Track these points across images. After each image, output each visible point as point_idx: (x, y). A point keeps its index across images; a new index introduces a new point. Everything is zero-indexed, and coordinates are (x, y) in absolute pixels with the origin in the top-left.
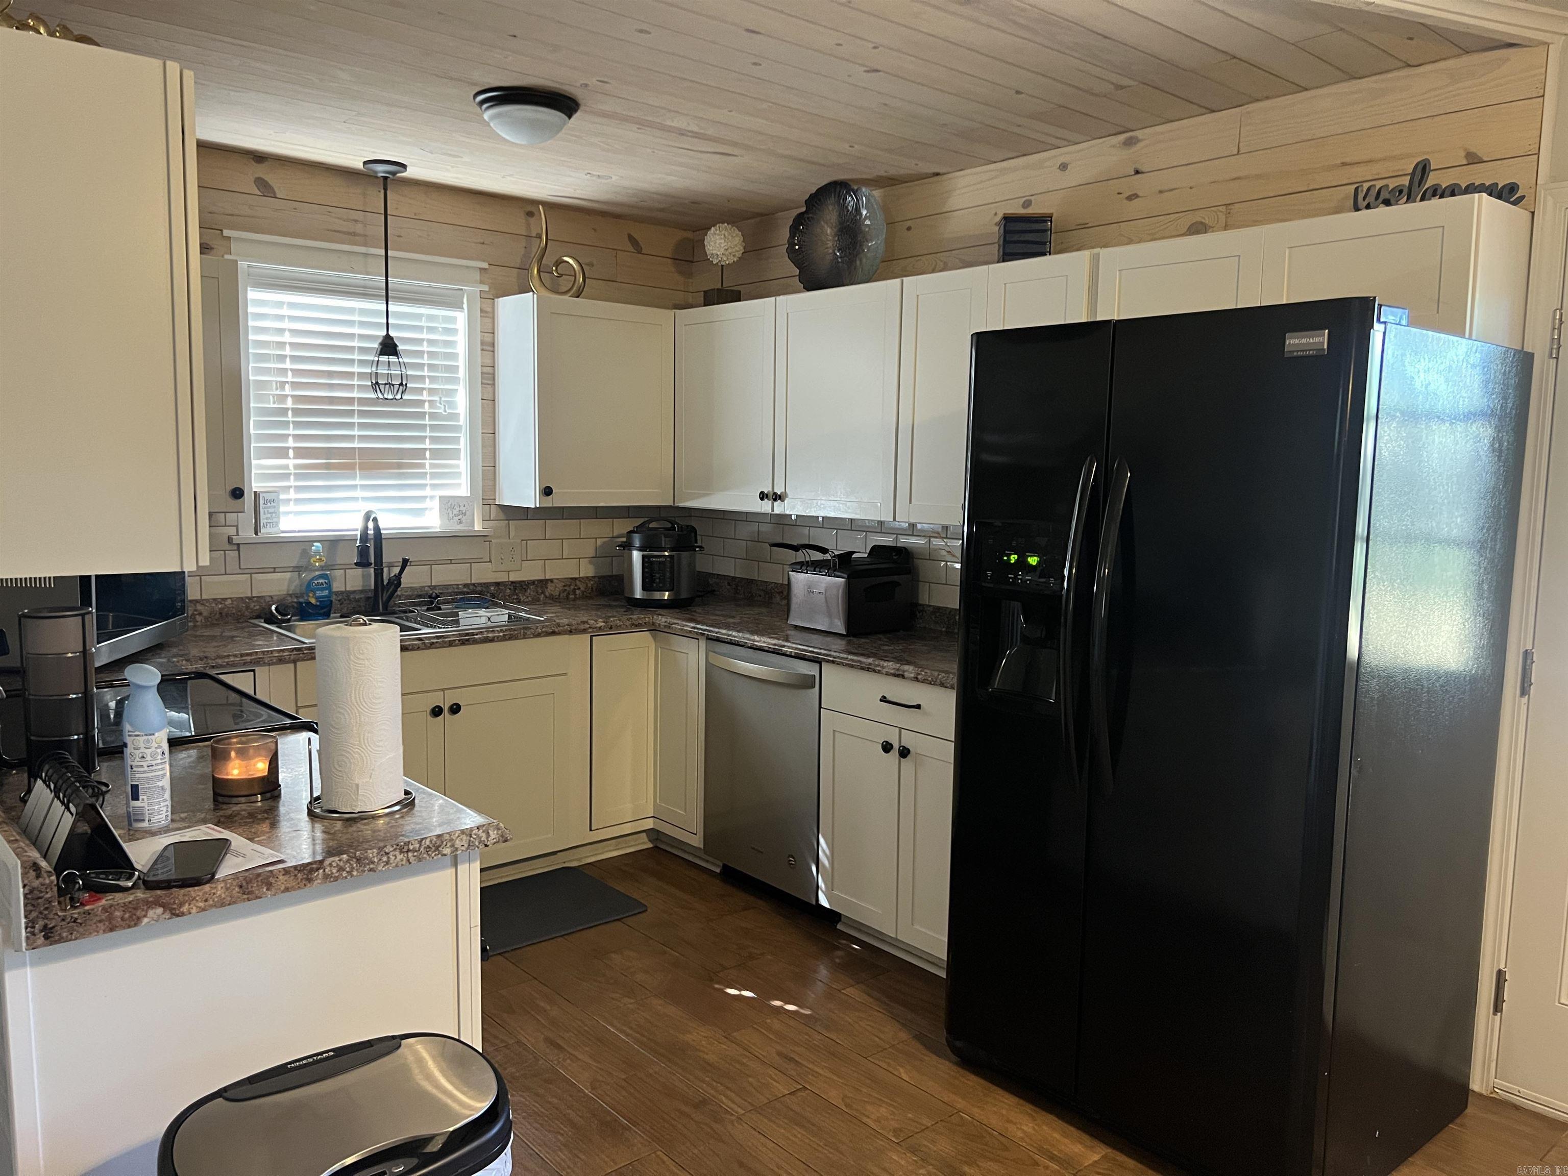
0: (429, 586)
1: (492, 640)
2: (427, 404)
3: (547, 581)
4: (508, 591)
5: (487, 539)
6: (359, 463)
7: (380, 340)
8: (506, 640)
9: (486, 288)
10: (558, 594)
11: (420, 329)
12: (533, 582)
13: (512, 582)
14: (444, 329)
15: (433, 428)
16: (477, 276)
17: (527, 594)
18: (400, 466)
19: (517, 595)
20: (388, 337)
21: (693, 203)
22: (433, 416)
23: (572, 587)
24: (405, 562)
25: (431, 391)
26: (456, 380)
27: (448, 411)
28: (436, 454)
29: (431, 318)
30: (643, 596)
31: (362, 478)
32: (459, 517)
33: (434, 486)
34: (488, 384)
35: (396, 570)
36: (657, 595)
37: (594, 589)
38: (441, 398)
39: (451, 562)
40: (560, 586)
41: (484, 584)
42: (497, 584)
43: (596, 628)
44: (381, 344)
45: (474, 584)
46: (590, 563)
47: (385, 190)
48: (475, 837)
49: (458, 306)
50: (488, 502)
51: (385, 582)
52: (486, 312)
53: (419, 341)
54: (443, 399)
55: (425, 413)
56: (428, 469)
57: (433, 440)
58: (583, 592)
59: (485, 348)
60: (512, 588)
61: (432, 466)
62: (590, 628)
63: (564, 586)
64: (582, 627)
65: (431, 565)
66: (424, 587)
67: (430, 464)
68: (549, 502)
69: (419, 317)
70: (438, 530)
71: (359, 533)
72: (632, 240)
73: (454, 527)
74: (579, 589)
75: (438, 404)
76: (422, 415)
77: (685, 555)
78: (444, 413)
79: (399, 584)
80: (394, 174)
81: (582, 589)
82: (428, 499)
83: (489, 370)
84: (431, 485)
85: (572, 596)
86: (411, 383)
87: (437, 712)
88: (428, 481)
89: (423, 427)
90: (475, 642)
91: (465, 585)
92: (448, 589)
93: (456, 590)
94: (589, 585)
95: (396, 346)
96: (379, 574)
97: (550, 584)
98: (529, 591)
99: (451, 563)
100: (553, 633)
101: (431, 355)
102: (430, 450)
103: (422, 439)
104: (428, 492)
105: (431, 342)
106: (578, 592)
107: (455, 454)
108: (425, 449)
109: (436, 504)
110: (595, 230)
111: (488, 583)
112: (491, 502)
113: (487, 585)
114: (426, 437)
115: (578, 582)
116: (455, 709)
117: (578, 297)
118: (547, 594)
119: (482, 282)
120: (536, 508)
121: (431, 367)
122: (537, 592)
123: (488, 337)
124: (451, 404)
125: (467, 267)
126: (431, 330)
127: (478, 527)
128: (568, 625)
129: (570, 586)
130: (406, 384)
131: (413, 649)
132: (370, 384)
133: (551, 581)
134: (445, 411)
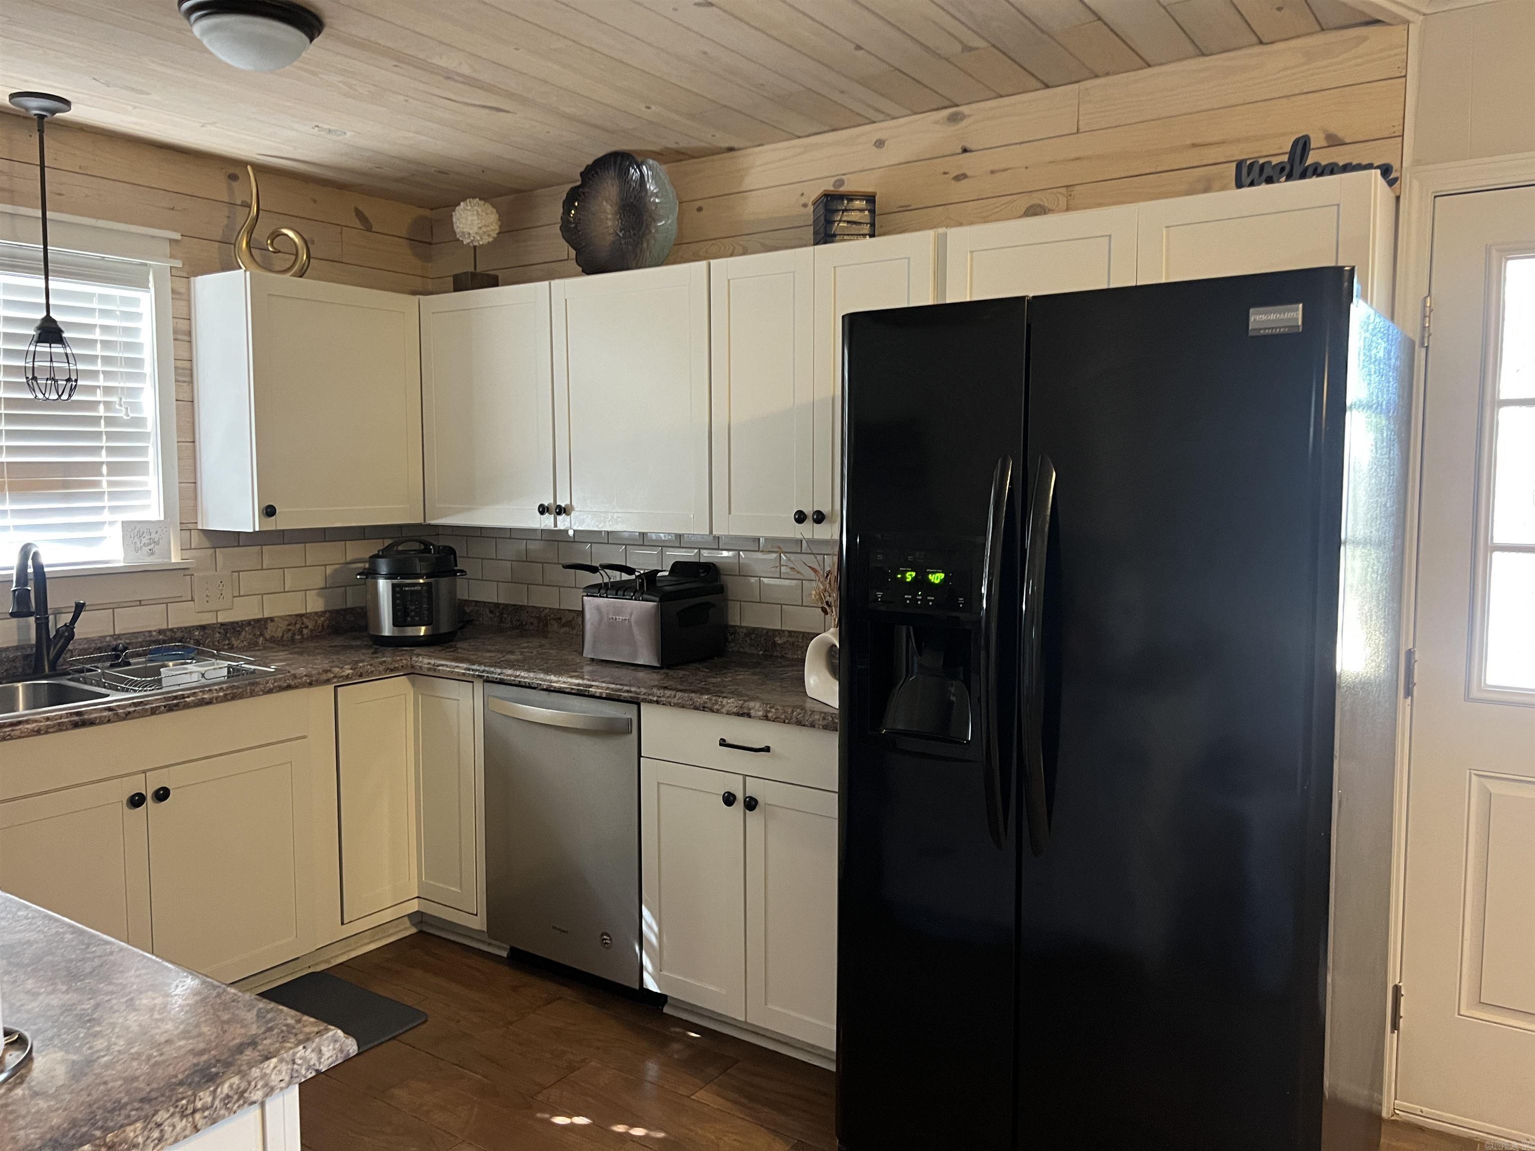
0: (111, 636)
1: (209, 702)
2: (102, 407)
3: (266, 620)
4: (218, 635)
5: (187, 572)
6: (9, 483)
7: (38, 324)
8: (228, 700)
9: (178, 264)
10: (280, 635)
11: (90, 311)
12: (249, 623)
13: (222, 624)
14: (123, 313)
15: (110, 436)
16: (166, 248)
17: (242, 637)
18: (65, 485)
19: (229, 639)
20: (48, 319)
21: (440, 172)
22: (110, 421)
23: (298, 626)
24: (79, 608)
25: (107, 390)
26: (140, 377)
27: (131, 415)
28: (115, 469)
29: (103, 298)
30: (393, 631)
31: (13, 501)
32: (150, 547)
33: (113, 509)
34: (184, 382)
35: (66, 618)
36: (410, 631)
37: (325, 627)
38: (121, 399)
39: (140, 603)
40: (283, 625)
41: (186, 628)
42: (203, 628)
43: (342, 677)
44: (39, 328)
45: (172, 630)
46: (319, 595)
47: (41, 131)
49: (144, 285)
50: (187, 526)
51: (52, 634)
52: (179, 293)
53: (90, 327)
54: (123, 400)
55: (101, 417)
56: (105, 487)
57: (111, 450)
58: (311, 631)
59: (179, 337)
60: (222, 631)
61: (110, 484)
62: (335, 677)
63: (289, 625)
64: (324, 677)
65: (113, 609)
66: (105, 637)
67: (108, 481)
68: (272, 524)
69: (89, 296)
70: (122, 564)
71: (14, 572)
72: (359, 214)
73: (144, 560)
74: (307, 627)
75: (117, 407)
76: (96, 420)
77: (444, 582)
78: (125, 418)
79: (72, 635)
80: (53, 112)
81: (310, 627)
82: (107, 525)
83: (187, 364)
84: (110, 507)
85: (298, 637)
86: (83, 379)
87: (137, 801)
88: (106, 502)
89: (97, 435)
90: (187, 706)
91: (160, 632)
92: (137, 638)
93: (148, 639)
94: (320, 622)
95: (60, 331)
96: (42, 626)
97: (270, 625)
98: (244, 633)
99: (140, 605)
100: (289, 687)
101: (106, 344)
102: (108, 463)
103: (96, 450)
104: (106, 516)
105: (105, 328)
106: (305, 631)
107: (140, 468)
108: (102, 463)
109: (118, 530)
110: (315, 201)
111: (190, 627)
112: (191, 526)
113: (189, 630)
114: (102, 447)
115: (305, 620)
116: (162, 795)
117: (301, 276)
118: (268, 637)
119: (172, 256)
120: (255, 532)
121: (106, 360)
122: (254, 635)
123: (183, 325)
124: (135, 407)
125: (153, 237)
126: (104, 313)
127: (175, 558)
128: (306, 676)
129: (295, 624)
130: (76, 381)
131: (101, 723)
132: (25, 380)
133: (272, 619)
134: (128, 415)
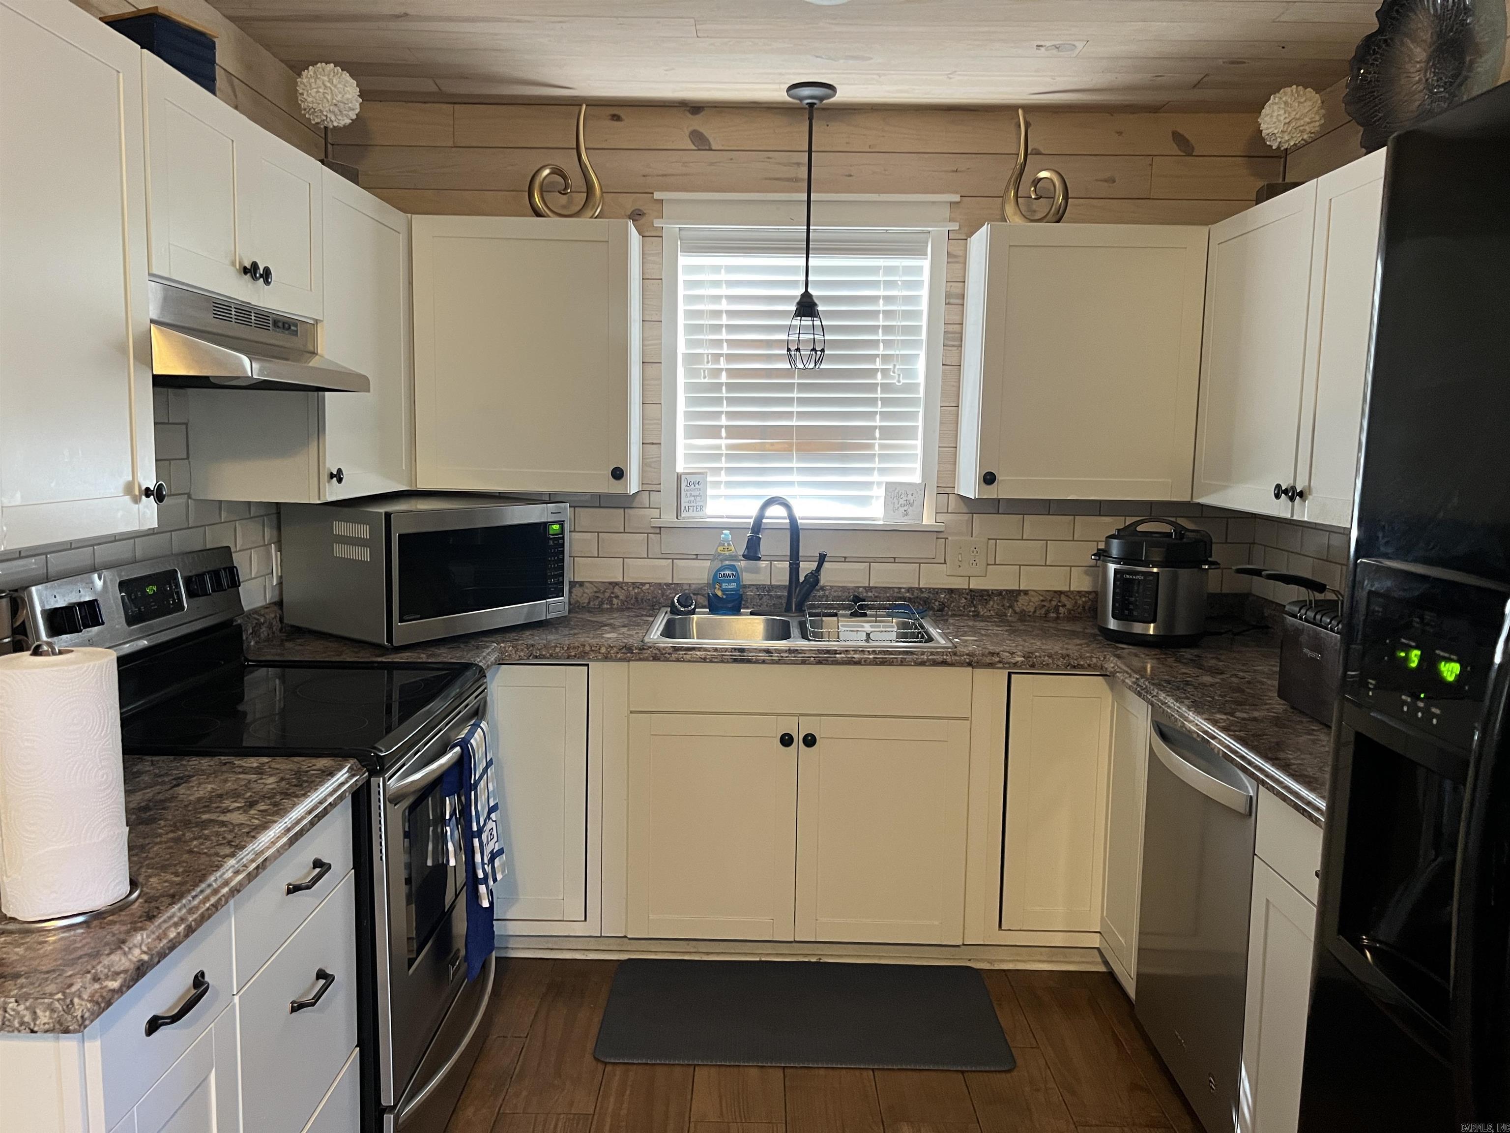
0: (865, 588)
1: (858, 663)
2: (879, 375)
3: (1019, 592)
4: (963, 601)
5: (941, 535)
6: (797, 444)
7: (798, 300)
8: (877, 664)
9: (955, 226)
10: (1032, 610)
11: (874, 284)
12: (1000, 593)
13: (971, 590)
14: (904, 282)
15: (885, 402)
16: (946, 212)
17: (989, 606)
18: (843, 447)
19: (975, 606)
20: (806, 295)
22: (886, 387)
23: (1054, 603)
24: (822, 558)
25: (886, 358)
26: (915, 344)
27: (902, 381)
28: (887, 432)
29: (889, 270)
31: (799, 460)
32: (906, 508)
33: (882, 471)
34: (953, 346)
35: (814, 566)
37: (1087, 608)
38: (895, 366)
39: (894, 560)
40: (1036, 599)
41: (934, 589)
42: (951, 591)
43: (1009, 663)
44: (798, 303)
45: (920, 589)
46: (1086, 573)
47: (811, 120)
48: (12, 1013)
49: (919, 252)
50: (945, 489)
51: (802, 579)
52: (955, 256)
53: (874, 299)
54: (897, 367)
55: (878, 384)
56: (877, 450)
57: (884, 416)
58: (1073, 611)
59: (952, 301)
60: (969, 597)
61: (882, 447)
62: (1000, 662)
63: (1042, 601)
64: (988, 660)
65: (870, 562)
66: (858, 587)
67: (879, 444)
68: (992, 493)
69: (875, 270)
70: (881, 522)
71: (752, 521)
72: (1178, 138)
73: (900, 520)
74: (1064, 606)
75: (892, 374)
76: (872, 387)
78: (897, 384)
79: (817, 581)
80: (821, 99)
81: (1069, 606)
82: (875, 486)
83: (957, 328)
84: (879, 469)
85: (1053, 615)
86: (829, 349)
87: (786, 740)
88: (876, 465)
89: (873, 401)
90: (836, 663)
91: (909, 590)
92: (886, 593)
93: (895, 594)
94: (1080, 602)
95: (815, 305)
96: (794, 569)
97: (1022, 599)
98: (991, 603)
99: (895, 562)
100: (944, 663)
101: (888, 314)
102: (881, 427)
103: (871, 415)
104: (875, 477)
105: (888, 299)
106: (1062, 610)
107: (909, 432)
108: (876, 427)
109: (882, 492)
111: (938, 589)
112: (948, 490)
113: (936, 592)
114: (876, 412)
115: (1063, 598)
116: (810, 741)
117: (1058, 221)
118: (1018, 610)
119: (951, 220)
120: (976, 499)
121: (887, 329)
122: (1003, 606)
123: (956, 288)
124: (910, 373)
125: (934, 203)
126: (889, 284)
127: (928, 520)
129: (1051, 601)
130: (823, 350)
132: (785, 352)
133: (1026, 592)
134: (899, 382)
